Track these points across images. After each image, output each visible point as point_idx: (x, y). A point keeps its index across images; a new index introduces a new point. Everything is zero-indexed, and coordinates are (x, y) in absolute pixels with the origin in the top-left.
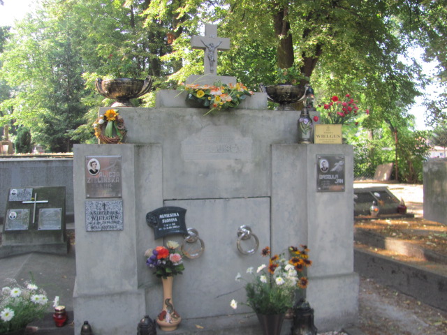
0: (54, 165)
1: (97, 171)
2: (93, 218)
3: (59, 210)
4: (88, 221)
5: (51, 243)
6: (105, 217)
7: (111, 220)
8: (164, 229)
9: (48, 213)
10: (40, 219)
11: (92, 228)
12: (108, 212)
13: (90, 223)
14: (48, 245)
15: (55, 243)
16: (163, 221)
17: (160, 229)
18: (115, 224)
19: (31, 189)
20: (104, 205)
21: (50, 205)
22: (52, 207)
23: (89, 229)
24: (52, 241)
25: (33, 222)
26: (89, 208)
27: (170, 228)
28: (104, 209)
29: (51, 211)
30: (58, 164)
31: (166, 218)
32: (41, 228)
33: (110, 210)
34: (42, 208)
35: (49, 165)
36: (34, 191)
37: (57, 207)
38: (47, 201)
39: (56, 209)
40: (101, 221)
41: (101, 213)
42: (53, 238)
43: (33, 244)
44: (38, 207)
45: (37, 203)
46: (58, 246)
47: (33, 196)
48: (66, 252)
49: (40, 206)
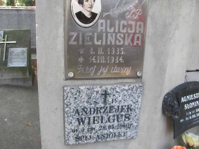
0: (23, 13)
1: (94, 15)
2: (81, 121)
3: (25, 49)
4: (68, 127)
5: (18, 77)
6: (106, 118)
7: (116, 123)
8: (187, 119)
9: (16, 52)
10: (9, 57)
11: (78, 138)
12: (111, 107)
13: (74, 131)
14: (16, 79)
15: (23, 77)
16: (186, 107)
17: (182, 121)
18: (123, 130)
19: (3, 32)
20: (105, 94)
21: (18, 45)
22: (19, 47)
23: (72, 141)
24: (20, 75)
25: (4, 60)
26: (72, 100)
27: (194, 116)
28: (105, 102)
29: (18, 50)
30: (25, 12)
31: (189, 102)
32: (10, 65)
33: (115, 104)
34: (11, 47)
35: (19, 13)
36: (5, 33)
37: (23, 47)
38: (15, 42)
39: (22, 49)
40: (97, 126)
41: (97, 110)
42: (20, 73)
43: (4, 78)
44: (8, 46)
45: (7, 43)
46: (25, 80)
47: (4, 38)
48: (31, 85)
49: (9, 46)
